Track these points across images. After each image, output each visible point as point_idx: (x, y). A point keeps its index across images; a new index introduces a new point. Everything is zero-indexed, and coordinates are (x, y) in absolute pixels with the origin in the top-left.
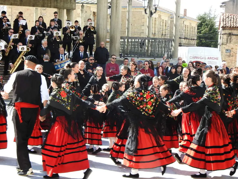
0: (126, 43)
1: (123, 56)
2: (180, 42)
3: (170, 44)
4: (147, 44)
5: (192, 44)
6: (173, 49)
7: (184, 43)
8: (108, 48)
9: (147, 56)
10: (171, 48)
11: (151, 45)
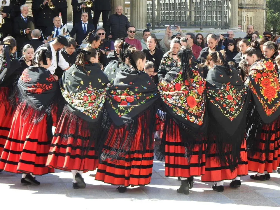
0: (156, 6)
1: (151, 26)
2: (240, 3)
3: (225, 5)
4: (188, 7)
5: (259, 5)
6: (229, 14)
7: (247, 3)
8: (128, 16)
9: (190, 25)
10: (226, 12)
11: (195, 8)
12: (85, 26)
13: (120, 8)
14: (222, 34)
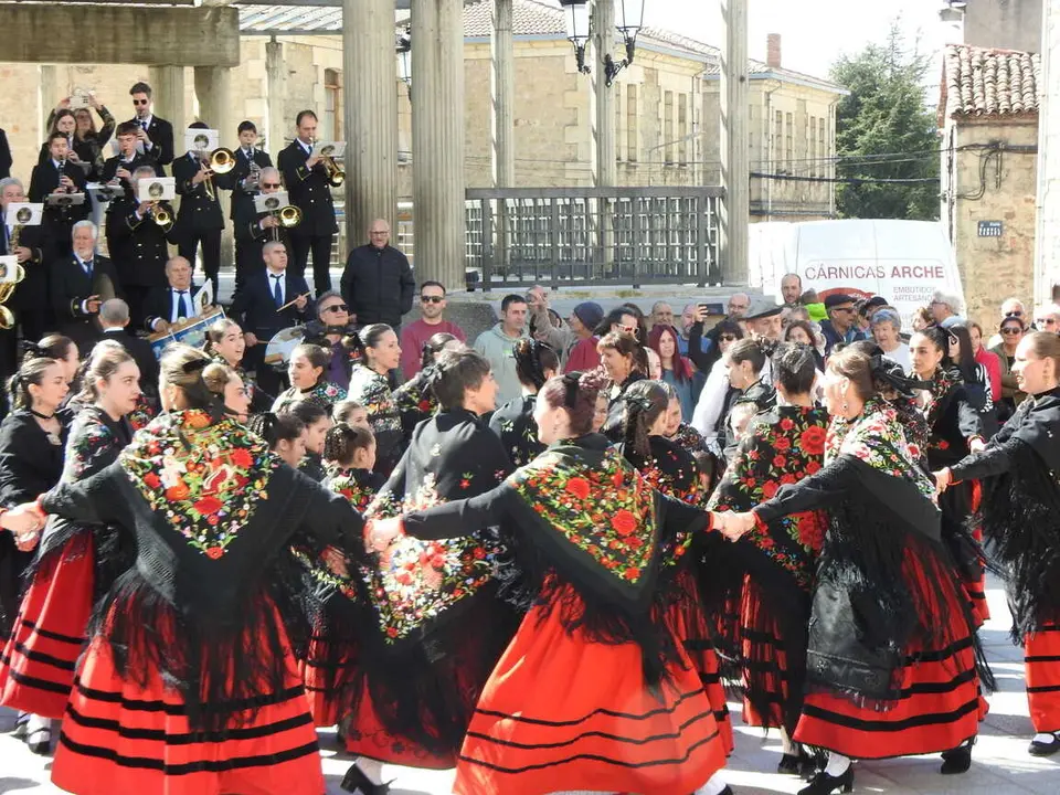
0: (495, 218)
1: (481, 280)
2: (754, 197)
3: (709, 212)
4: (595, 218)
5: (814, 204)
6: (722, 239)
7: (778, 196)
8: (407, 248)
9: (601, 275)
10: (713, 232)
11: (616, 222)
12: (278, 284)
13: (381, 225)
14: (700, 306)
